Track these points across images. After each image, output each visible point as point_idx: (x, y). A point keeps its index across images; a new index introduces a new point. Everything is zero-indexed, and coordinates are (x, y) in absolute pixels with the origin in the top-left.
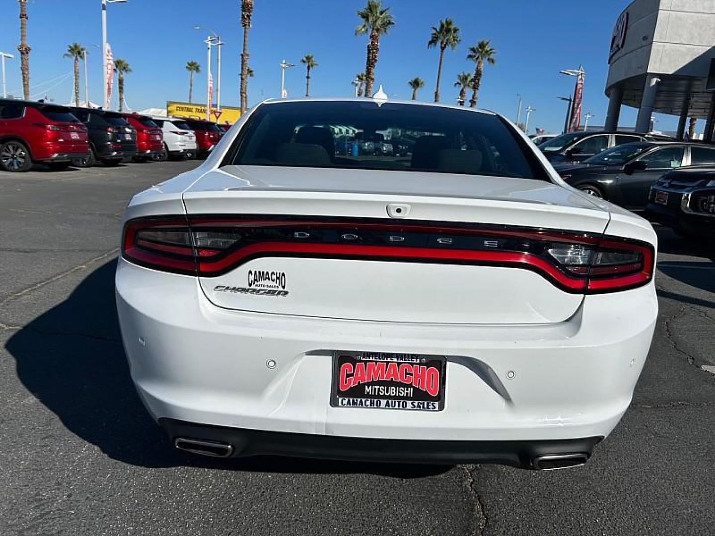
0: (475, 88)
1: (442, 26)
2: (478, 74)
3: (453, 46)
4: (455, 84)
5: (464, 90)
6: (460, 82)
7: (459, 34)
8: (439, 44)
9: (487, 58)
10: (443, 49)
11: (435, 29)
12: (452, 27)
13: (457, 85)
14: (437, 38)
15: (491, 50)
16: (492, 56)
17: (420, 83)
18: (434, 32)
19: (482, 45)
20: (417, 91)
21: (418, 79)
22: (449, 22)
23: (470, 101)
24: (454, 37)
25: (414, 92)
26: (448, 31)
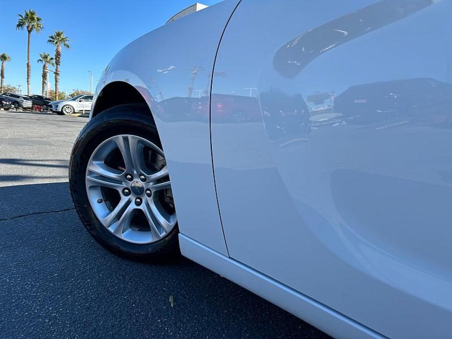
0: (57, 63)
1: (27, 15)
2: (58, 55)
3: (38, 30)
4: (38, 61)
5: (46, 66)
6: (42, 59)
7: (41, 23)
8: (25, 27)
9: (64, 43)
10: (29, 32)
11: (21, 16)
12: (35, 17)
13: (39, 61)
14: (24, 23)
15: (66, 38)
16: (66, 43)
17: (7, 57)
18: (21, 18)
19: (59, 35)
20: (4, 64)
21: (4, 54)
22: (33, 12)
23: (55, 73)
24: (38, 24)
25: (3, 63)
26: (33, 19)
